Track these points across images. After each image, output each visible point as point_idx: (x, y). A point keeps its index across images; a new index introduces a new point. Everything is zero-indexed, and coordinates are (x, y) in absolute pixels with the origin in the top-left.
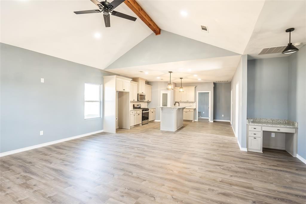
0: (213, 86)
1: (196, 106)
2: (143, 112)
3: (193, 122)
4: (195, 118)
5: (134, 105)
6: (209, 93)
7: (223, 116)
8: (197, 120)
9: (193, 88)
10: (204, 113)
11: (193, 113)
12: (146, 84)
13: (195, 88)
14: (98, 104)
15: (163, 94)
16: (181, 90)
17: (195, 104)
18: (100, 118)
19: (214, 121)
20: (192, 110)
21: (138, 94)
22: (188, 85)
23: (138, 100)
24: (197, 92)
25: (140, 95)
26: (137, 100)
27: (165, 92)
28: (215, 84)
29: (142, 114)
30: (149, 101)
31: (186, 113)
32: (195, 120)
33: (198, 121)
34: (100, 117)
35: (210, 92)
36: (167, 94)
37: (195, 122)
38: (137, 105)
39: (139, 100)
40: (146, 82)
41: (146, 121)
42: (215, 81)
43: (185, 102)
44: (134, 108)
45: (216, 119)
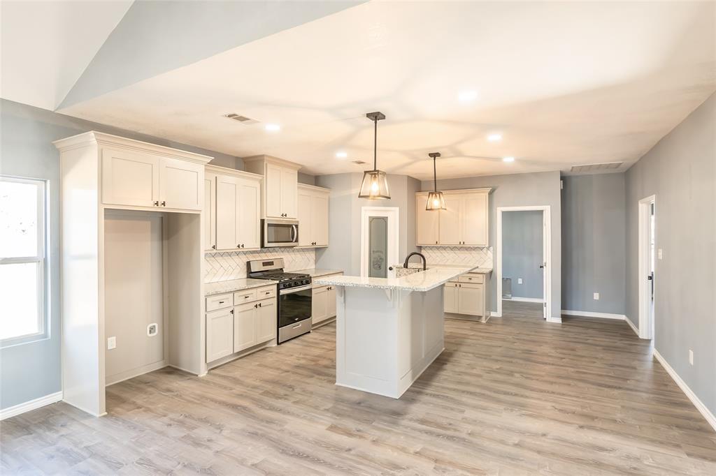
0: (558, 185)
1: (492, 260)
2: (283, 292)
3: (484, 321)
4: (490, 305)
5: (248, 264)
6: (541, 212)
7: (596, 296)
8: (498, 314)
9: (483, 195)
10: (520, 281)
11: (482, 289)
12: (299, 182)
13: (491, 194)
14: (32, 270)
15: (372, 219)
16: (435, 202)
17: (490, 254)
18: (45, 336)
19: (564, 318)
20: (481, 279)
21: (263, 221)
22: (462, 183)
23: (262, 246)
24: (499, 210)
25: (269, 225)
26: (259, 246)
27: (379, 212)
28: (564, 178)
29: (276, 299)
30: (319, 244)
31: (457, 289)
32: (493, 314)
33: (501, 316)
34: (43, 333)
35: (547, 210)
36: (385, 220)
37: (491, 321)
38: (265, 264)
39: (266, 244)
40: (298, 173)
41: (299, 326)
42: (566, 168)
43: (453, 248)
44: (249, 277)
45: (571, 310)
